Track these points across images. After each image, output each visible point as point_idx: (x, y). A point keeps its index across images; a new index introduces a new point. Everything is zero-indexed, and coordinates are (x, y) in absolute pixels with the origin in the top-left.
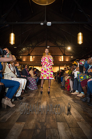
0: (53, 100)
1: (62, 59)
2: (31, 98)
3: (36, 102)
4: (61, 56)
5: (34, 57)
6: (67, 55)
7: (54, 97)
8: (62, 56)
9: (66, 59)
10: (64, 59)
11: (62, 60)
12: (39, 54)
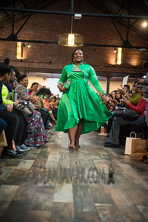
5: (29, 46)
6: (135, 45)
9: (129, 59)
12: (44, 38)
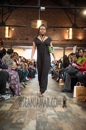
0: (49, 117)
1: (69, 34)
2: (5, 112)
3: (14, 122)
4: (68, 28)
5: (13, 29)
7: (52, 112)
8: (71, 29)
9: (77, 35)
10: (75, 34)
11: (71, 38)
